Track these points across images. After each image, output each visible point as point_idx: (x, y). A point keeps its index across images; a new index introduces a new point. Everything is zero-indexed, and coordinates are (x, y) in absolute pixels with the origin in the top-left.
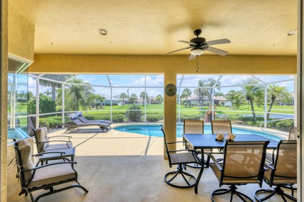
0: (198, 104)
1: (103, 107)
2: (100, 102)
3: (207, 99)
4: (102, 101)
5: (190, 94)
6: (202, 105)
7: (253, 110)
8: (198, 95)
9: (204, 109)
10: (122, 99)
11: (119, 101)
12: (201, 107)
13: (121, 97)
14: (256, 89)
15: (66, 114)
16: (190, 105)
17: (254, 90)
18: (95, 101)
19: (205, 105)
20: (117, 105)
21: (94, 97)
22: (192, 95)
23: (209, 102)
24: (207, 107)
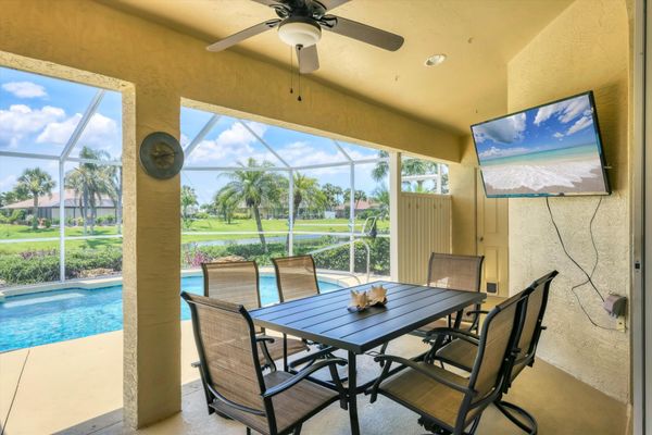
0: (79, 218)
3: (106, 204)
5: (48, 187)
6: (91, 221)
7: (260, 230)
8: (77, 191)
9: (97, 233)
12: (89, 227)
14: (268, 179)
16: (48, 225)
17: (263, 180)
19: (99, 222)
22: (55, 191)
23: (112, 214)
24: (105, 227)
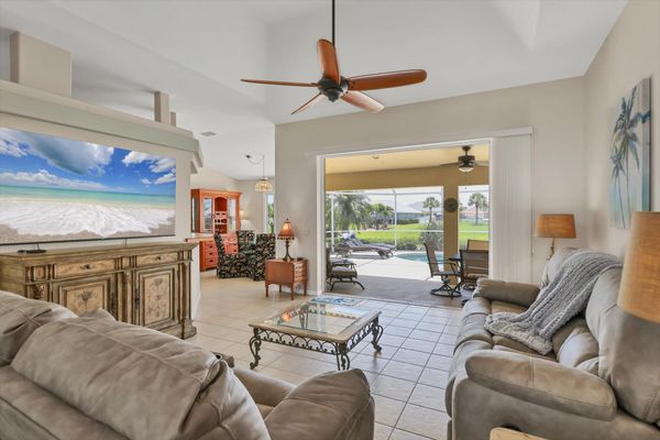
1: (389, 226)
2: (383, 217)
4: (386, 214)
10: (427, 210)
11: (422, 215)
13: (425, 206)
15: (336, 234)
18: (373, 216)
20: (417, 222)
21: (370, 208)
